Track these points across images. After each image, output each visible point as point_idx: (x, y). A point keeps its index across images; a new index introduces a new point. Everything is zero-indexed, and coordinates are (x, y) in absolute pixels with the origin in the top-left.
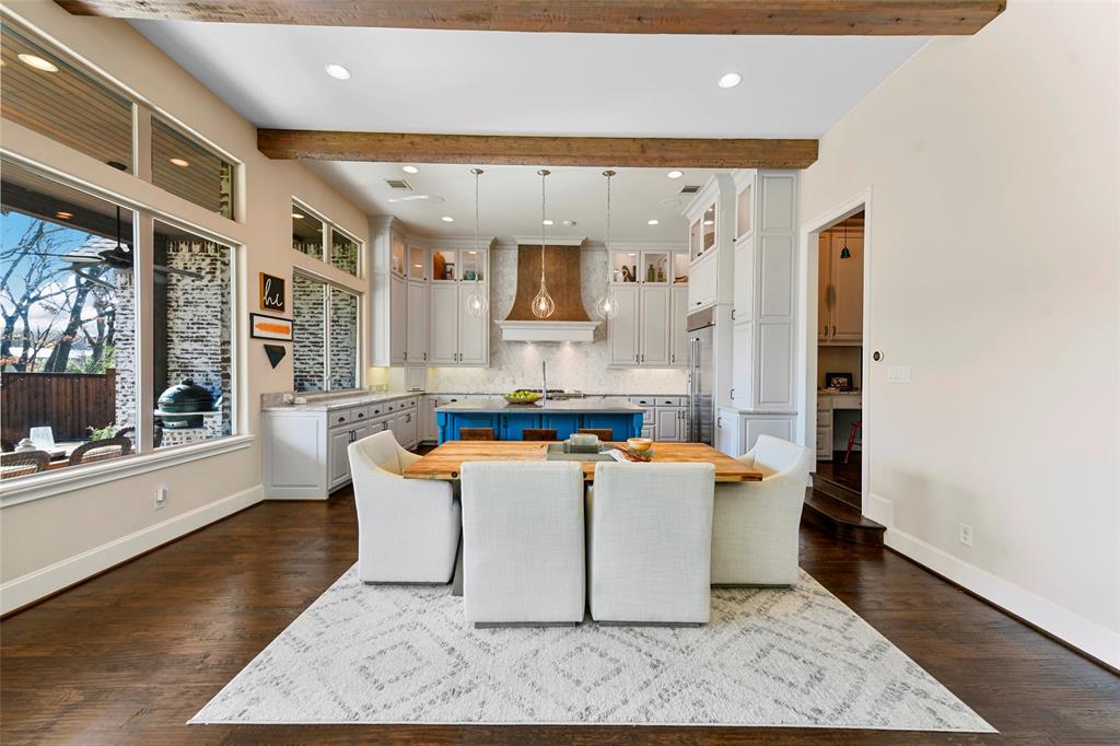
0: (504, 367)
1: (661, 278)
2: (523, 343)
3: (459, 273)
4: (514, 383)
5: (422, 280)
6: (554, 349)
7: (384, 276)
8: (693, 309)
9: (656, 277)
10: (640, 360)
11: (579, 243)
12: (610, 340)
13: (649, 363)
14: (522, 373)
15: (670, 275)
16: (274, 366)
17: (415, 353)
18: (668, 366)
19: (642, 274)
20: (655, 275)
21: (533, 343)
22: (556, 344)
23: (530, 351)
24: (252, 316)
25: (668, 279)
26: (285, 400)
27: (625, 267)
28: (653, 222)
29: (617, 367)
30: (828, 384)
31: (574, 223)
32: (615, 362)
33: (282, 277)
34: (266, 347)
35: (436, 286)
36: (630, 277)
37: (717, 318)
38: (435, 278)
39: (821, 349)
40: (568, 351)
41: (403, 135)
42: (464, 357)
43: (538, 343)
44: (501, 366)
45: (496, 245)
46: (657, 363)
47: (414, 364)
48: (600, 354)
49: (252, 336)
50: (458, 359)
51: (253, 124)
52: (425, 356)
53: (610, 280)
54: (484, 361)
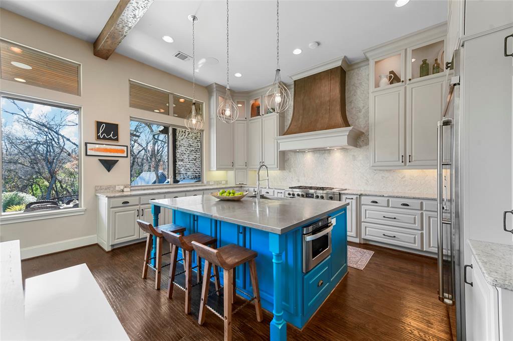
0: (292, 169)
2: (302, 151)
3: (262, 110)
5: (244, 119)
7: (214, 119)
12: (371, 143)
16: (109, 171)
17: (239, 162)
19: (406, 73)
23: (309, 157)
24: (86, 144)
26: (117, 189)
27: (391, 73)
29: (383, 169)
32: (377, 164)
33: (116, 123)
34: (100, 160)
35: (252, 121)
44: (290, 169)
47: (238, 169)
49: (86, 155)
52: (246, 164)
53: (370, 88)
54: (276, 166)
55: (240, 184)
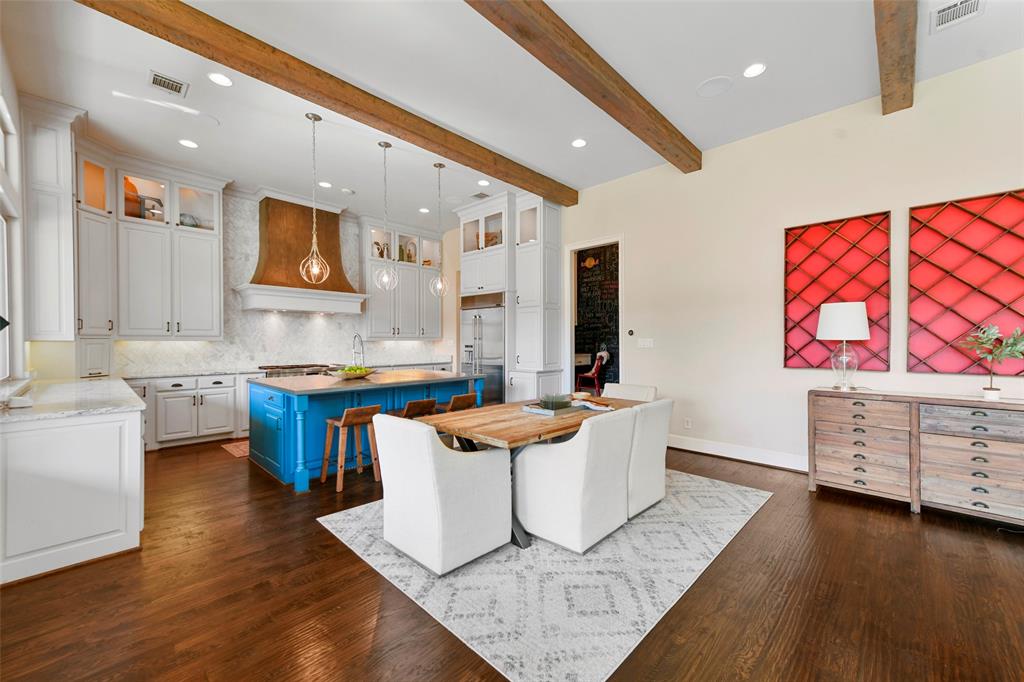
0: (237, 340)
1: (410, 259)
2: (265, 311)
3: (172, 212)
4: (252, 359)
5: (105, 213)
6: (303, 320)
7: (58, 197)
9: (405, 257)
10: (396, 333)
11: (338, 211)
12: (368, 313)
13: (404, 335)
14: (264, 346)
15: (420, 259)
18: (418, 338)
19: (395, 253)
20: (405, 256)
21: (280, 312)
22: (306, 315)
23: (274, 321)
25: (417, 261)
27: (377, 244)
28: (424, 211)
31: (354, 192)
32: (373, 335)
35: (129, 224)
37: (506, 301)
38: (123, 212)
40: (319, 322)
41: (274, 50)
42: (182, 327)
43: (284, 313)
45: (229, 190)
46: (410, 335)
47: (92, 336)
48: (354, 327)
50: (173, 329)
52: (111, 326)
53: (367, 254)
54: (216, 332)
55: (92, 376)
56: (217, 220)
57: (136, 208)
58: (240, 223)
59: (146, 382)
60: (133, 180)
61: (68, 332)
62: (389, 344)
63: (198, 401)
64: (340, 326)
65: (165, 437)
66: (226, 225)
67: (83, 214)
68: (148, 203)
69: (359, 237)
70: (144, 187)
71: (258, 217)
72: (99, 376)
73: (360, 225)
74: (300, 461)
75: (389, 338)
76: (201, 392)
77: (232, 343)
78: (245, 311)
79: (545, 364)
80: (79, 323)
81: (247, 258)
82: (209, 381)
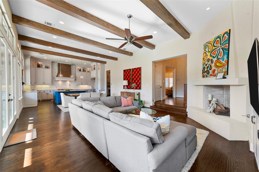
1: (85, 71)
3: (44, 67)
4: (57, 88)
5: (34, 67)
6: (65, 82)
7: (28, 67)
8: (92, 77)
10: (82, 84)
11: (71, 64)
15: (87, 71)
18: (87, 85)
19: (82, 70)
20: (84, 71)
22: (66, 81)
23: (60, 82)
27: (79, 69)
29: (78, 85)
30: (108, 87)
35: (38, 69)
36: (80, 70)
37: (96, 79)
38: (37, 67)
39: (107, 83)
40: (68, 82)
43: (62, 81)
45: (52, 62)
47: (33, 85)
50: (44, 84)
51: (21, 44)
52: (35, 83)
53: (77, 71)
54: (50, 84)
55: (33, 90)
56: (51, 67)
57: (39, 66)
58: (55, 67)
59: (40, 91)
60: (38, 62)
61: (30, 84)
62: (81, 86)
63: (47, 94)
64: (72, 83)
65: (42, 99)
66: (52, 68)
67: (31, 68)
68: (40, 65)
69: (75, 68)
70: (40, 63)
71: (57, 66)
72: (34, 90)
73: (75, 66)
74: (57, 100)
75: (81, 85)
76: (48, 93)
77: (53, 85)
78: (55, 81)
79: (101, 89)
80: (31, 83)
81: (56, 72)
82: (49, 91)
